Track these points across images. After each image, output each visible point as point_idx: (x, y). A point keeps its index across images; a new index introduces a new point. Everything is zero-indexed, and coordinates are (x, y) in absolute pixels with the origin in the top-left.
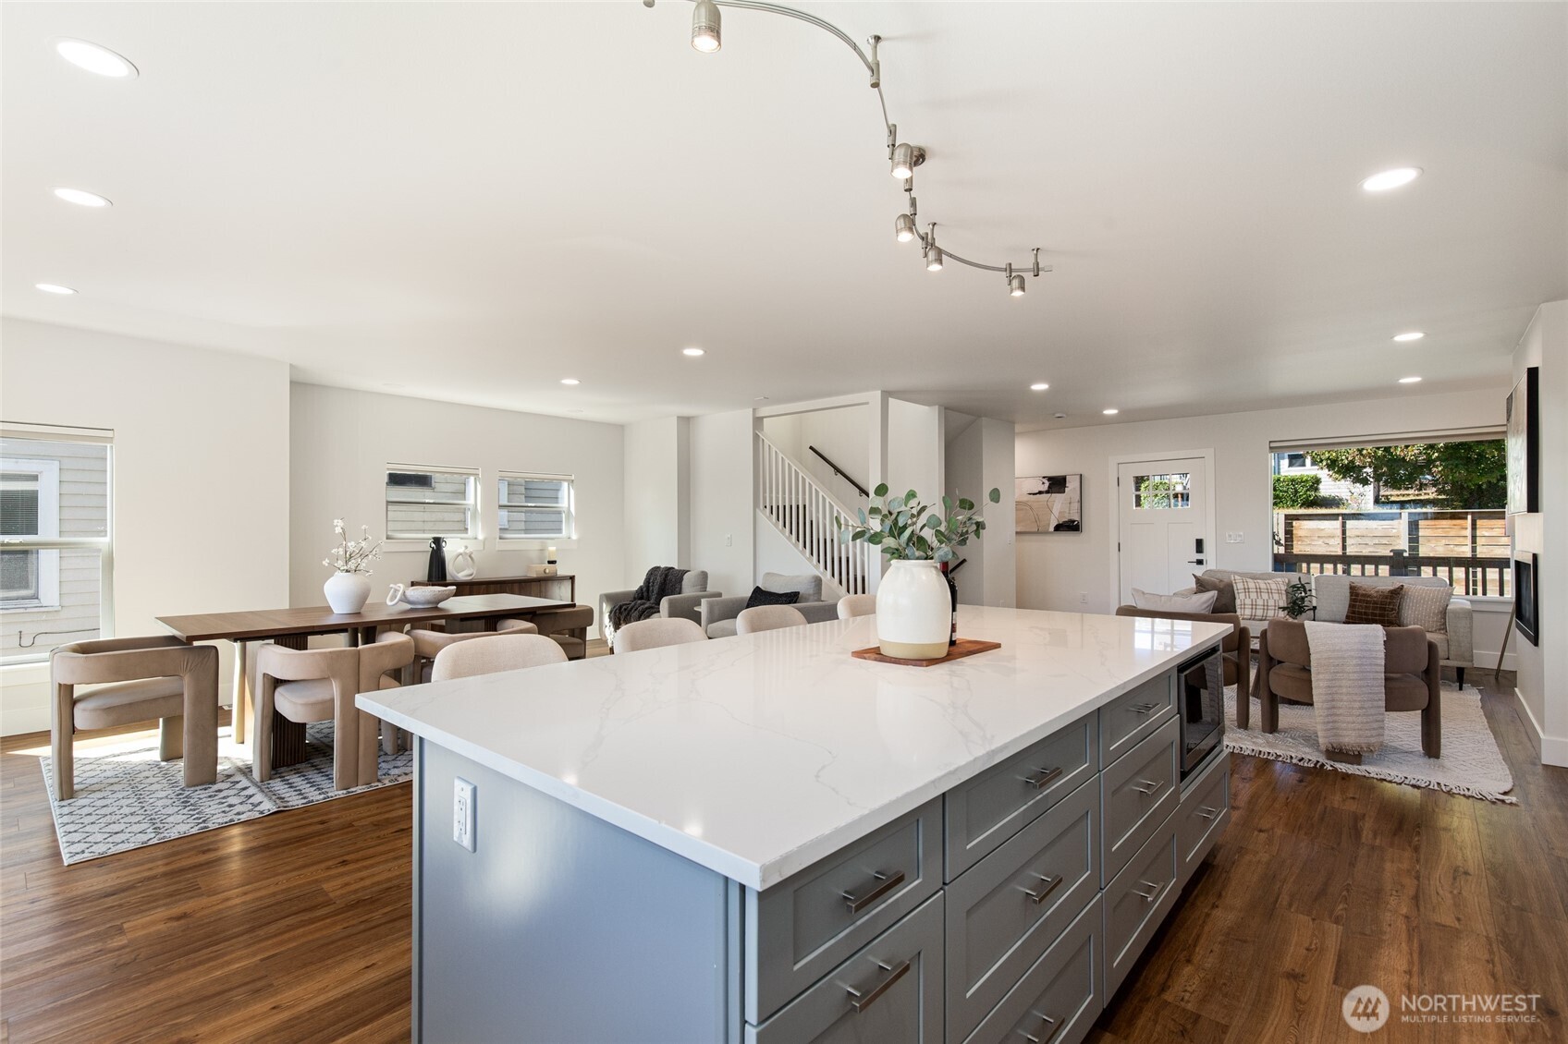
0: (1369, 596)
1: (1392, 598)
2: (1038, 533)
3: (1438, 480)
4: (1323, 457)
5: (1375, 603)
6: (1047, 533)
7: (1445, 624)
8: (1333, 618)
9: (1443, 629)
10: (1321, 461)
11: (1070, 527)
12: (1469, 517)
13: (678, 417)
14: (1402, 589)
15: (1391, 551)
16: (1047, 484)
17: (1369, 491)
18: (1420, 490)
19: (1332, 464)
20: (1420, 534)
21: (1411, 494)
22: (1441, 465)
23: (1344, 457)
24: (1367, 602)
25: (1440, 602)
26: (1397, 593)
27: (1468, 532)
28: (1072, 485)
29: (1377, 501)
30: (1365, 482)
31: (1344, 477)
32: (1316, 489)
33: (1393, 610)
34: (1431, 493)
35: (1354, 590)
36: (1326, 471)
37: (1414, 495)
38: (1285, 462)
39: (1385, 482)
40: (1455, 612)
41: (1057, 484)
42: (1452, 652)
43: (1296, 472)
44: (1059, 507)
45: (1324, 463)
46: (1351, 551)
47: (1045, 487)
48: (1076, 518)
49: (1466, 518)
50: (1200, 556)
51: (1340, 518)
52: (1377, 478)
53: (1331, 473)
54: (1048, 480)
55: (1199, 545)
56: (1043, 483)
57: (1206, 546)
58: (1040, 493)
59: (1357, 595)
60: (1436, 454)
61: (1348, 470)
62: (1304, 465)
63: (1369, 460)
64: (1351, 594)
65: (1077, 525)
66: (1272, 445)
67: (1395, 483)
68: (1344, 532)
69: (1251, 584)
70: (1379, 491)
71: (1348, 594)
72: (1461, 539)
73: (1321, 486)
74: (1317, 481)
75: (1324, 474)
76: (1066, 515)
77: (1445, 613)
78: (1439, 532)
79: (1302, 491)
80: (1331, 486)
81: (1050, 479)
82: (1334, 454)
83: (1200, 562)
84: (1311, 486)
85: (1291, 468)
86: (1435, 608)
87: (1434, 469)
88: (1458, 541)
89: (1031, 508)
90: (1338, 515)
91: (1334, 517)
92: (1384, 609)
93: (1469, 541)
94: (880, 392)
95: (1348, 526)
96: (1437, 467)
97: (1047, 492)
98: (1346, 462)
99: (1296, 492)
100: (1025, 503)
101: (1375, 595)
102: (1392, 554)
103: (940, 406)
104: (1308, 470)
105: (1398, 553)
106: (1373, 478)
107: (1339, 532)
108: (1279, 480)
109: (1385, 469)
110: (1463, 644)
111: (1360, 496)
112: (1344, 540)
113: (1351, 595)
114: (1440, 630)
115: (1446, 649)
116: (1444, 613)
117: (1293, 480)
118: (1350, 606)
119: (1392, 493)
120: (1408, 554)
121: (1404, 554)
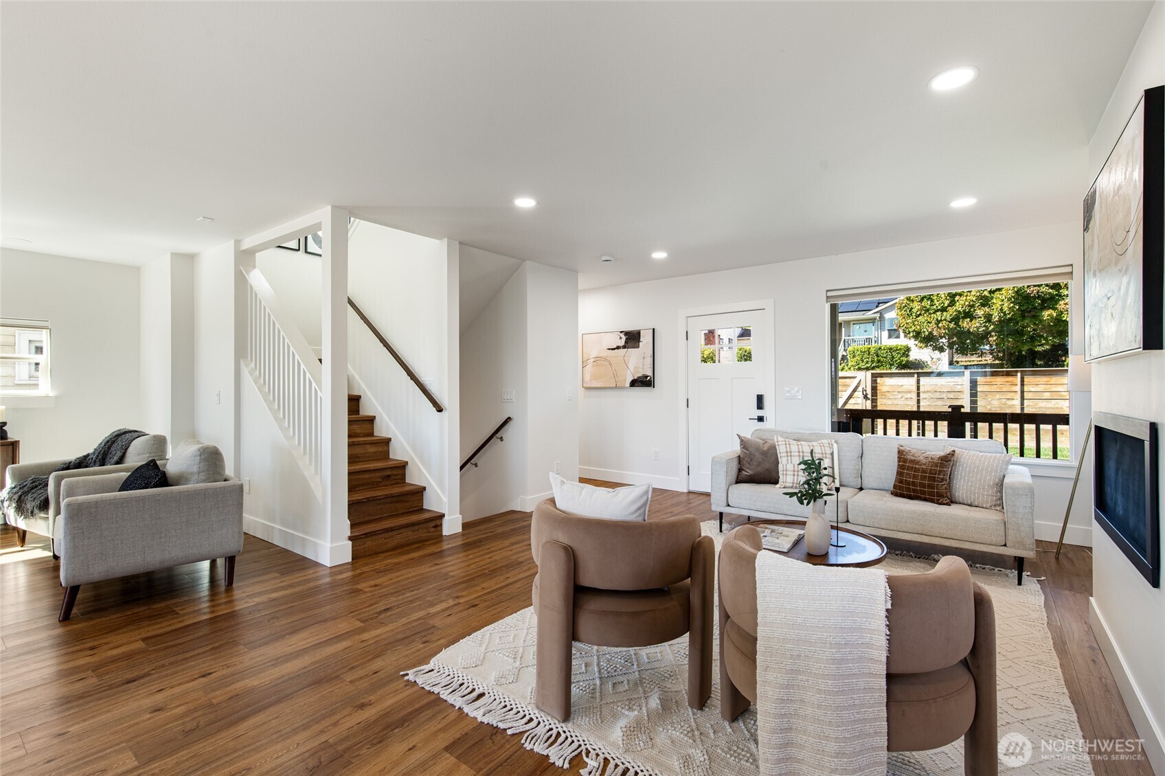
0: (918, 462)
1: (942, 465)
2: (616, 387)
3: (994, 350)
4: (911, 330)
5: (924, 471)
6: (623, 388)
7: (1001, 498)
8: (881, 487)
9: (999, 505)
10: (909, 333)
11: (643, 382)
12: (1019, 374)
13: (172, 254)
14: (953, 455)
15: (950, 407)
16: (624, 338)
17: (945, 356)
18: (981, 356)
19: (917, 335)
20: (979, 389)
21: (974, 359)
22: (996, 335)
23: (925, 330)
24: (916, 470)
25: (996, 471)
26: (948, 460)
27: (1018, 388)
28: (646, 339)
29: (951, 363)
30: (941, 350)
31: (926, 346)
32: (908, 356)
33: (943, 480)
34: (989, 359)
35: (901, 454)
36: (913, 340)
37: (978, 361)
38: (885, 334)
39: (956, 349)
40: (1013, 488)
41: (632, 338)
42: (1010, 538)
43: (893, 342)
44: (636, 362)
45: (911, 334)
47: (622, 343)
48: (650, 373)
49: (1017, 375)
50: (760, 413)
51: (916, 375)
52: (951, 346)
53: (917, 342)
54: (625, 335)
55: (760, 399)
56: (621, 338)
57: (767, 402)
58: (618, 348)
59: (905, 461)
60: (992, 327)
61: (928, 340)
62: (898, 337)
63: (944, 331)
64: (900, 459)
65: (650, 381)
66: (830, 294)
67: (963, 351)
68: (918, 388)
69: (794, 448)
70: (953, 357)
71: (896, 460)
72: (1012, 394)
73: (910, 353)
74: (908, 349)
75: (911, 343)
76: (640, 370)
77: (1002, 485)
78: (994, 388)
79: (897, 356)
80: (919, 353)
81: (626, 333)
82: (918, 327)
83: (761, 419)
84: (904, 354)
85: (890, 340)
86: (992, 479)
87: (990, 339)
88: (1010, 395)
89: (610, 364)
90: (914, 373)
91: (911, 375)
92: (934, 479)
93: (1018, 396)
94: (330, 206)
95: (921, 383)
96: (992, 336)
97: (624, 347)
98: (927, 333)
99: (893, 357)
100: (605, 359)
101: (924, 461)
102: (950, 410)
103: (450, 238)
104: (902, 341)
105: (956, 409)
106: (947, 346)
107: (914, 388)
108: (880, 348)
109: (955, 339)
110: (1022, 528)
111: (939, 360)
112: (918, 395)
113: (899, 461)
114: (995, 506)
115: (1003, 533)
116: (1000, 485)
117: (891, 349)
118: (897, 473)
119: (962, 360)
120: (967, 409)
121: (962, 410)
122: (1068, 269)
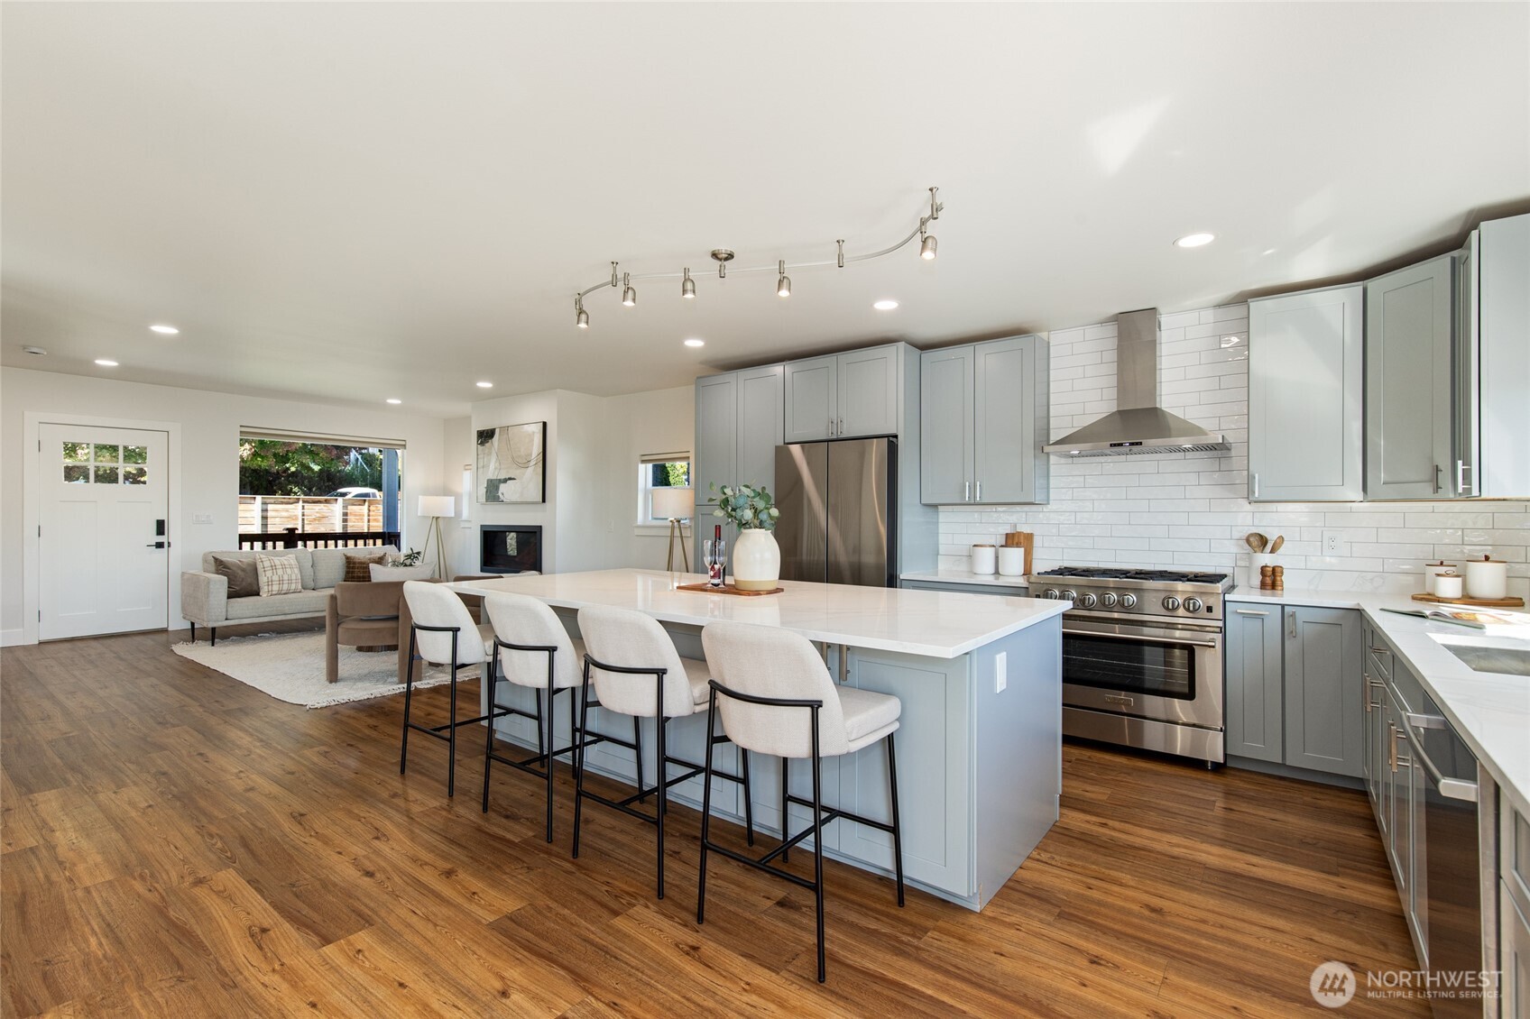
12: (367, 503)
14: (385, 555)
26: (382, 559)
35: (349, 559)
46: (271, 530)
50: (161, 539)
55: (161, 527)
66: (243, 429)
71: (344, 564)
83: (160, 545)
102: (285, 532)
118: (347, 573)
120: (299, 531)
121: (297, 532)
122: (403, 443)
